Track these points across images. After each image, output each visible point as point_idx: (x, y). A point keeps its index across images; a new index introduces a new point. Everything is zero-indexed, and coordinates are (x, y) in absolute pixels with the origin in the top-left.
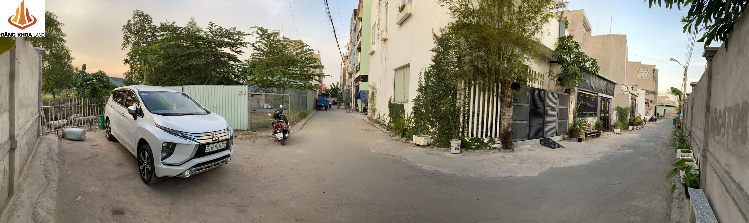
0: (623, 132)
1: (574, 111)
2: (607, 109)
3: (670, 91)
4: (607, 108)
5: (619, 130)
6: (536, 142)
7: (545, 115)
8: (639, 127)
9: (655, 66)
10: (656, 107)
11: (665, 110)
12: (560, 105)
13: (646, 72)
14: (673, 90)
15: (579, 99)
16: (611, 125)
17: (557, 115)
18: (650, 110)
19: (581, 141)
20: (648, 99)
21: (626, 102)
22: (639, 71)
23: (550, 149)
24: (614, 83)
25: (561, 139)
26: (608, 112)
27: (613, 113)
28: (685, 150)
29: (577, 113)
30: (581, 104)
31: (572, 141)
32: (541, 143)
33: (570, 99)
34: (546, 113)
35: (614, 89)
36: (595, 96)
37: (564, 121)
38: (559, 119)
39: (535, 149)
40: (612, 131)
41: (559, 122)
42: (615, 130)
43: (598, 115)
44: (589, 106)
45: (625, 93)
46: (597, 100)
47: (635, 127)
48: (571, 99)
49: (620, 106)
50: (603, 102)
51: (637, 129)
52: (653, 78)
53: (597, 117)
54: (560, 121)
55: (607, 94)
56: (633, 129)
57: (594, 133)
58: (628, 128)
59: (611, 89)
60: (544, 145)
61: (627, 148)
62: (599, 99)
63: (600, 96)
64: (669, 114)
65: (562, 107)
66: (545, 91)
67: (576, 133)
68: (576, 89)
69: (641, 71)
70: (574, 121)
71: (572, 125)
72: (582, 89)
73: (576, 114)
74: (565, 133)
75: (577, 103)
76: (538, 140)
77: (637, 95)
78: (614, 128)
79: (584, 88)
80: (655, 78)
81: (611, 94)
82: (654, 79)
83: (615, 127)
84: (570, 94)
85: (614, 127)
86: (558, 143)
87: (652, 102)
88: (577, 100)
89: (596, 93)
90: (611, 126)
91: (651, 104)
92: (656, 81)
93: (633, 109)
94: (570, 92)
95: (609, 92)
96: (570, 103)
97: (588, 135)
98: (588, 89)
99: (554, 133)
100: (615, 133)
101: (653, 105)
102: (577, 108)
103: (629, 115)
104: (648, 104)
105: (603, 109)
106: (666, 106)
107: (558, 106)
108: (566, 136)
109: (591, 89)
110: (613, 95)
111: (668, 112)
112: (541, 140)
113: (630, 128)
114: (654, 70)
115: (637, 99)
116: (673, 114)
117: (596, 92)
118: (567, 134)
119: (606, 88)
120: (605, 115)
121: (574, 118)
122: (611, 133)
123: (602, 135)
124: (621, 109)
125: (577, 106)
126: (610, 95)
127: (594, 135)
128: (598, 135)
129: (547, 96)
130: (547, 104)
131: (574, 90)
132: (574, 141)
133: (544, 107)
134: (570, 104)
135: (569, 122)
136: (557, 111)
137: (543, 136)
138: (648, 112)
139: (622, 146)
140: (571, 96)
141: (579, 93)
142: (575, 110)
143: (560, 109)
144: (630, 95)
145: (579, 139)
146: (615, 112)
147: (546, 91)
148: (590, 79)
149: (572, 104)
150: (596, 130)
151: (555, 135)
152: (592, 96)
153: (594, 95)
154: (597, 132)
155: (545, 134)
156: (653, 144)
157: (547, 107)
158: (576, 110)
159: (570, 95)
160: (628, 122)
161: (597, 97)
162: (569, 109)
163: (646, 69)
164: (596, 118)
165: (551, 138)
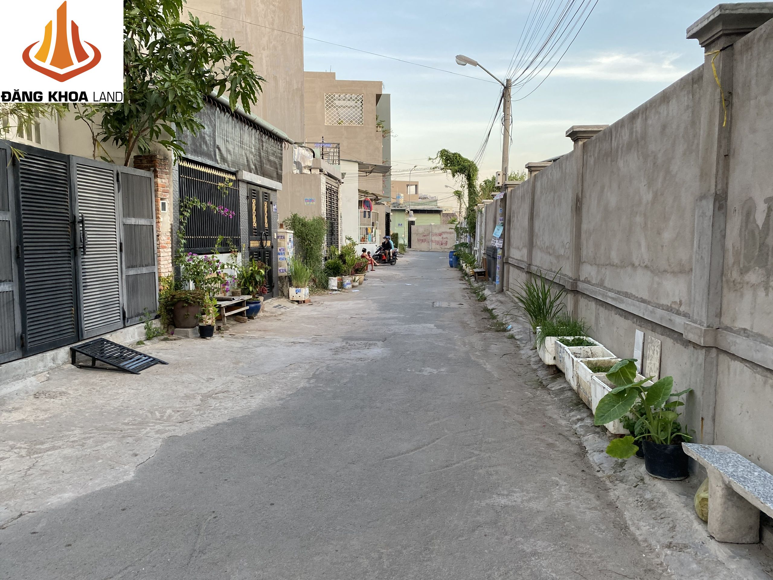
0: (316, 298)
1: (171, 232)
2: (266, 225)
3: (439, 162)
4: (266, 221)
5: (304, 293)
6: (54, 360)
7: (80, 252)
8: (357, 278)
9: (380, 84)
10: (388, 215)
11: (411, 223)
12: (127, 214)
13: (353, 103)
14: (447, 160)
15: (184, 189)
16: (280, 275)
17: (121, 250)
18: (373, 224)
19: (211, 335)
20: (366, 193)
21: (312, 201)
22: (330, 104)
23: (119, 377)
24: (279, 139)
25: (143, 338)
26: (268, 234)
27: (283, 237)
28: (570, 338)
29: (183, 241)
30: (194, 210)
31: (180, 339)
32: (73, 362)
33: (156, 191)
34: (79, 244)
35: (281, 158)
36: (230, 180)
37: (144, 270)
38: (128, 267)
39: (63, 389)
40: (283, 295)
41: (128, 276)
42: (292, 291)
43: (244, 246)
44: (219, 213)
45: (306, 171)
46: (235, 194)
47: (347, 280)
48: (160, 189)
49: (301, 216)
50: (254, 201)
51: (353, 287)
52: (375, 123)
53: (240, 251)
54: (132, 272)
55: (264, 174)
56: (341, 286)
57: (239, 305)
58: (327, 282)
59: (272, 158)
60: (93, 367)
61: (363, 342)
62: (243, 191)
63: (243, 181)
64: (425, 237)
65: (132, 221)
66: (65, 159)
67: (191, 309)
68: (172, 154)
69: (337, 102)
70: (177, 270)
71: (170, 284)
72: (190, 157)
73: (178, 242)
74: (150, 312)
75: (182, 207)
76: (63, 353)
77: (339, 177)
78: (291, 285)
79: (196, 152)
80: (383, 124)
81: (275, 175)
82: (378, 125)
83: (294, 282)
84: (155, 171)
85: (290, 280)
86: (138, 350)
87: (376, 199)
88: (178, 196)
89: (233, 170)
90: (281, 278)
91: (375, 208)
92: (386, 133)
93: (332, 224)
94: (154, 166)
95: (267, 167)
96: (157, 206)
97: (227, 314)
98: (208, 155)
99: (117, 317)
100: (293, 301)
101: (379, 210)
102: (181, 223)
103: (325, 245)
104: (370, 207)
105: (255, 225)
106: (416, 211)
107: (120, 219)
108: (156, 324)
109: (218, 158)
110: (279, 178)
111: (421, 230)
112: (73, 352)
113: (334, 282)
114: (378, 97)
115: (340, 190)
116: (440, 235)
117: (233, 166)
118: (156, 317)
119: (260, 153)
120: (262, 244)
121: (176, 258)
122: (283, 301)
123: (263, 311)
124: (304, 225)
125: (181, 214)
126: (271, 177)
127: (241, 313)
128: (252, 313)
129: (77, 178)
130: (80, 211)
131: (166, 158)
132: (187, 336)
133: (74, 222)
134: (157, 209)
135: (163, 275)
136: (119, 235)
137: (78, 335)
138: (370, 231)
139: (346, 339)
140: (159, 181)
141: (182, 170)
142: (176, 229)
143: (129, 228)
144: (323, 179)
145: (201, 328)
146: (290, 235)
147: (74, 162)
148: (211, 122)
149: (164, 209)
150: (243, 294)
151: (121, 324)
152: (223, 180)
153: (227, 176)
154: (248, 303)
155: (86, 325)
156: (432, 326)
157: (82, 222)
158: (180, 229)
159: (156, 176)
160: (323, 267)
161: (237, 182)
162: (158, 227)
163: (354, 96)
164: (239, 255)
165: (107, 337)
